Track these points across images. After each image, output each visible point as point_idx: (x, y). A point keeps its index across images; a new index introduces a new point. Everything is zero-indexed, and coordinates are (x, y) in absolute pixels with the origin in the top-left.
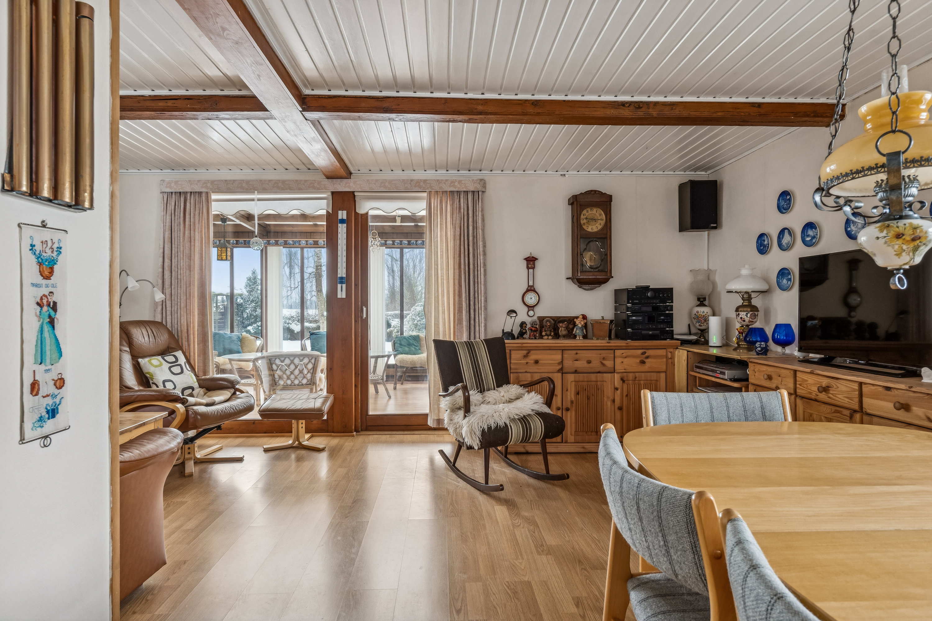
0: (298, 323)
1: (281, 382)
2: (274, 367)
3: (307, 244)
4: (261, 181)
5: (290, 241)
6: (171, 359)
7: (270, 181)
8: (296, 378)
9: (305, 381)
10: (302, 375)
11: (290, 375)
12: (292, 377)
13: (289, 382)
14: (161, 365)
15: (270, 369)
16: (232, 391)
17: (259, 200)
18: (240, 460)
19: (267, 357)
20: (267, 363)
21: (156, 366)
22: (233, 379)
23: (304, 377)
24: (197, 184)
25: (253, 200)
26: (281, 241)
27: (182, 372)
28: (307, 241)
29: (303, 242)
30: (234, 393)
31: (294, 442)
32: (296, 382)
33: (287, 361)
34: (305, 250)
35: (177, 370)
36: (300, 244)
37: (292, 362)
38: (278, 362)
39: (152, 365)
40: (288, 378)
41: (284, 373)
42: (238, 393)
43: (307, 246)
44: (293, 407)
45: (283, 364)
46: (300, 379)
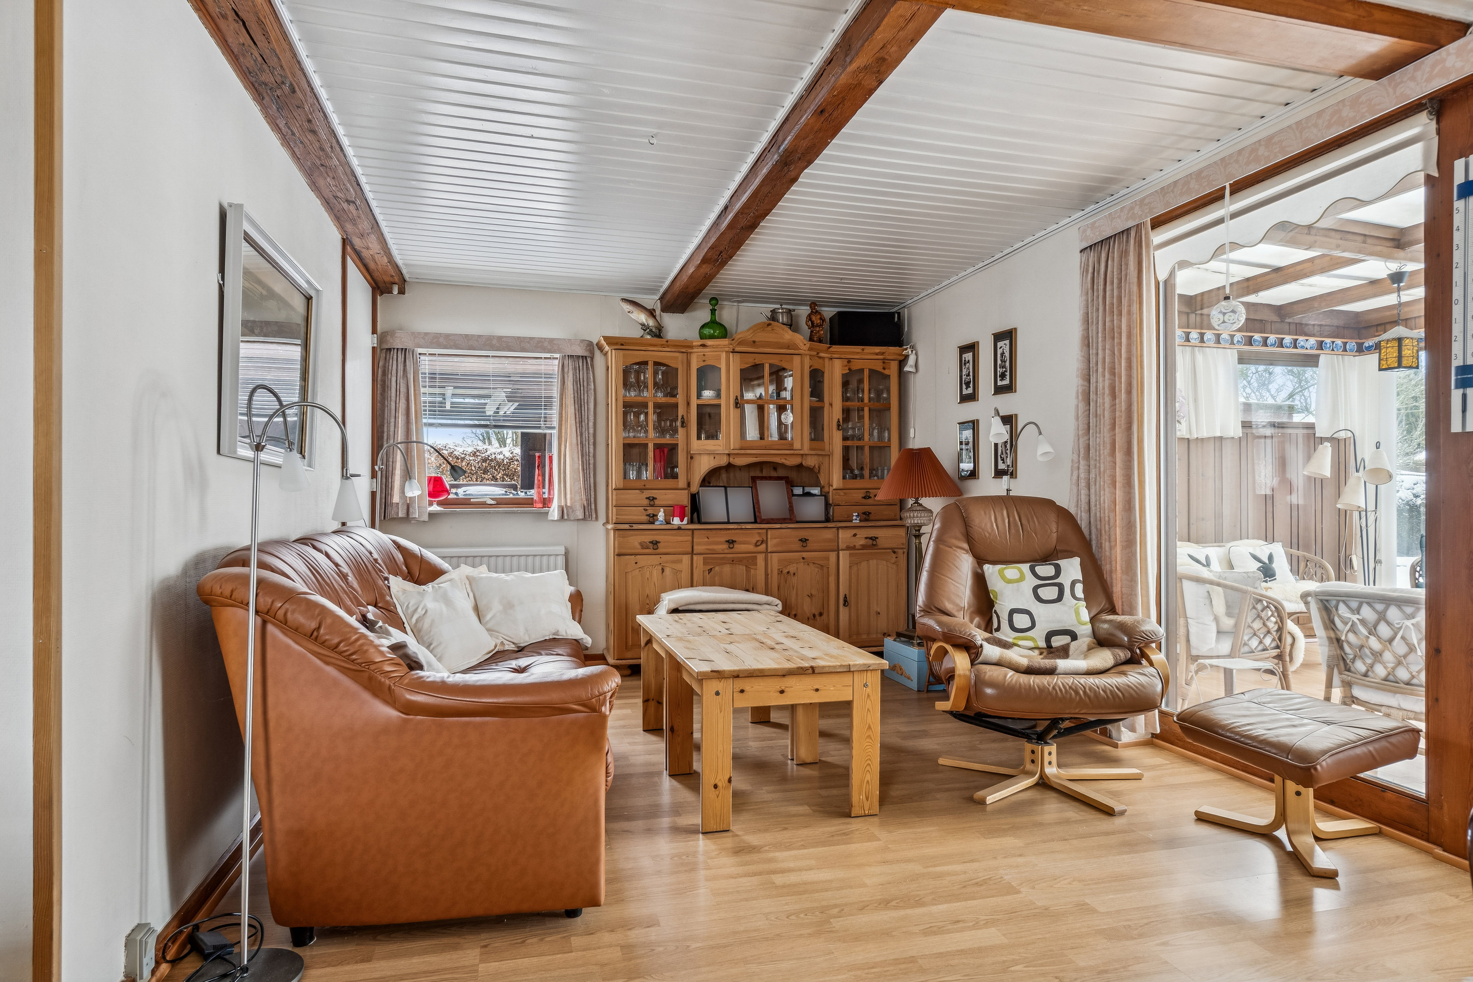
6: (1046, 570)
8: (1398, 662)
14: (1022, 578)
17: (1234, 216)
21: (1010, 582)
24: (1119, 217)
25: (1220, 221)
27: (1060, 598)
35: (1050, 593)
37: (1382, 617)
38: (1343, 610)
39: (1003, 577)
42: (1144, 662)
45: (1356, 618)
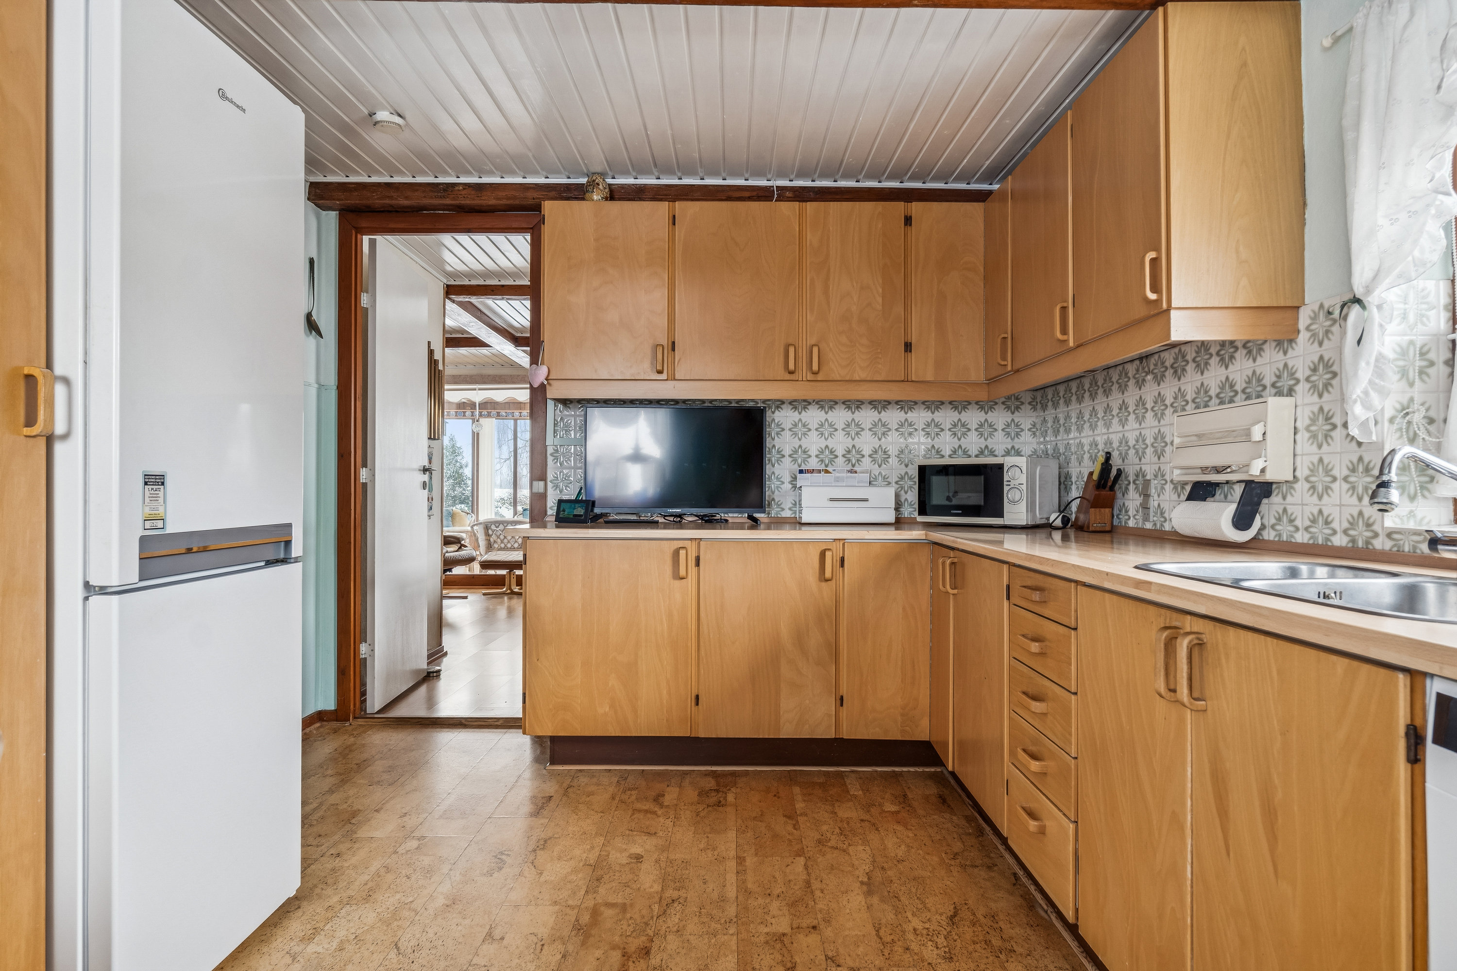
0: (510, 507)
1: (496, 546)
2: (490, 532)
3: (520, 416)
4: (482, 375)
5: (503, 413)
7: (489, 376)
8: (509, 542)
9: (516, 545)
10: (514, 540)
11: (504, 540)
12: (506, 541)
13: (503, 546)
15: (488, 535)
16: (459, 545)
18: (466, 598)
19: (484, 523)
20: (484, 528)
22: (459, 536)
23: (516, 542)
26: (494, 412)
28: (520, 413)
29: (517, 413)
30: (460, 548)
31: (506, 590)
32: (509, 546)
33: (501, 527)
34: (518, 421)
36: (513, 416)
40: (502, 542)
41: (498, 537)
42: (463, 547)
43: (521, 418)
44: (506, 560)
45: (498, 529)
46: (512, 543)
